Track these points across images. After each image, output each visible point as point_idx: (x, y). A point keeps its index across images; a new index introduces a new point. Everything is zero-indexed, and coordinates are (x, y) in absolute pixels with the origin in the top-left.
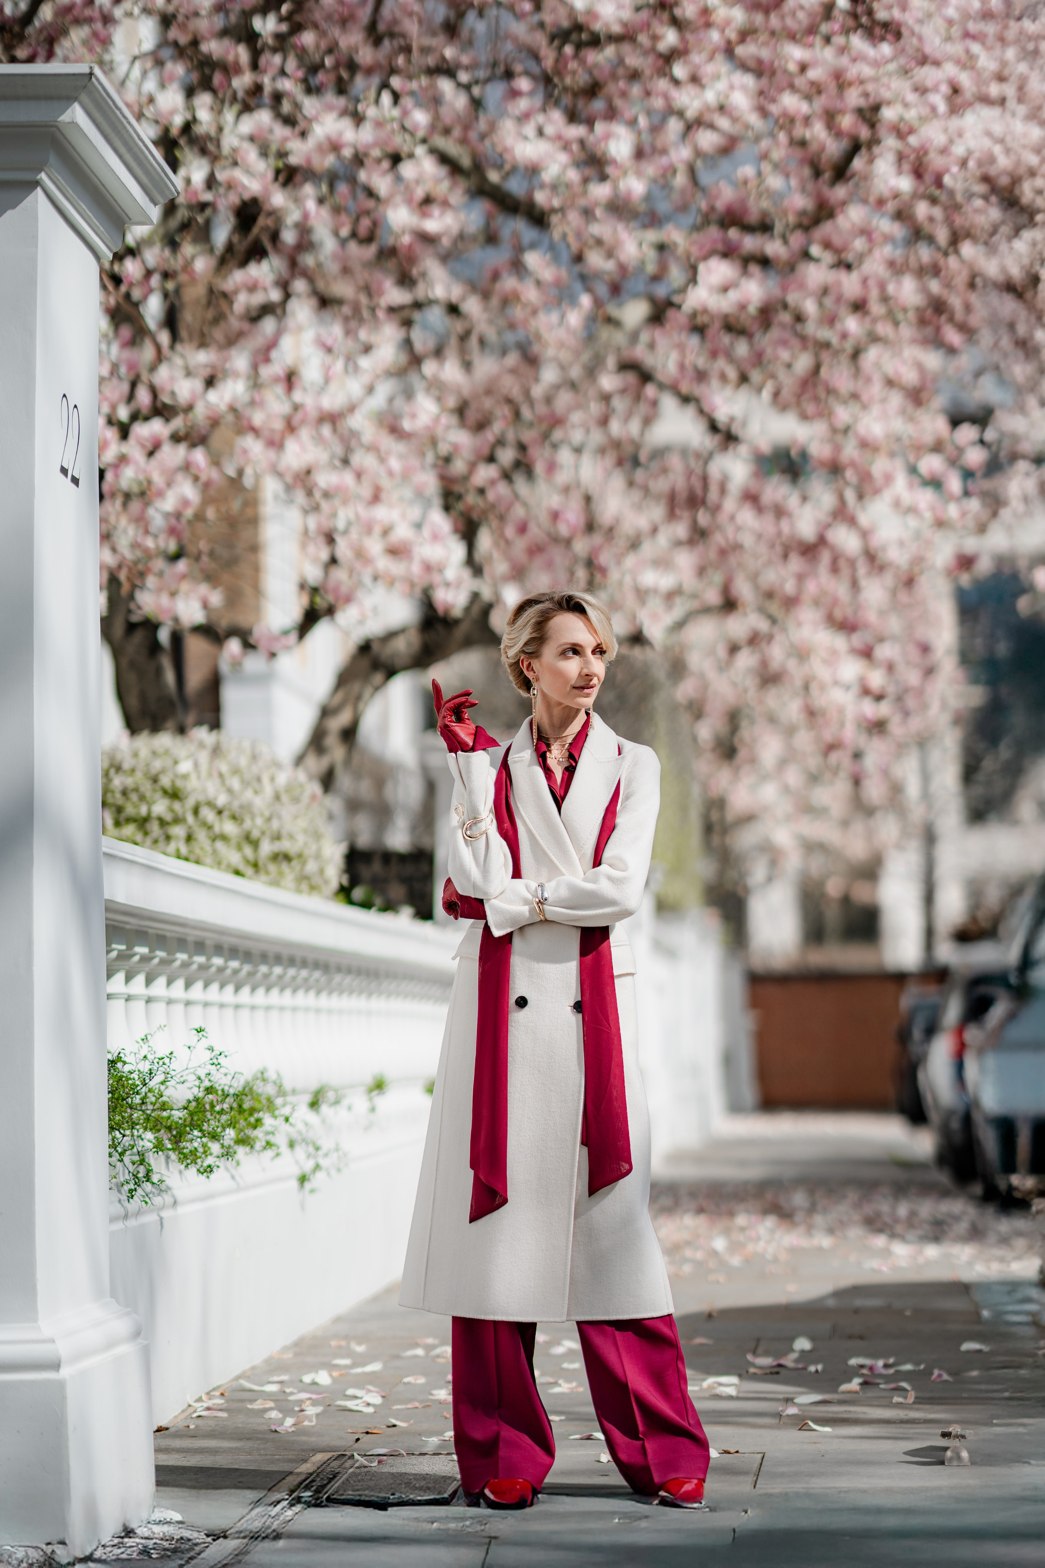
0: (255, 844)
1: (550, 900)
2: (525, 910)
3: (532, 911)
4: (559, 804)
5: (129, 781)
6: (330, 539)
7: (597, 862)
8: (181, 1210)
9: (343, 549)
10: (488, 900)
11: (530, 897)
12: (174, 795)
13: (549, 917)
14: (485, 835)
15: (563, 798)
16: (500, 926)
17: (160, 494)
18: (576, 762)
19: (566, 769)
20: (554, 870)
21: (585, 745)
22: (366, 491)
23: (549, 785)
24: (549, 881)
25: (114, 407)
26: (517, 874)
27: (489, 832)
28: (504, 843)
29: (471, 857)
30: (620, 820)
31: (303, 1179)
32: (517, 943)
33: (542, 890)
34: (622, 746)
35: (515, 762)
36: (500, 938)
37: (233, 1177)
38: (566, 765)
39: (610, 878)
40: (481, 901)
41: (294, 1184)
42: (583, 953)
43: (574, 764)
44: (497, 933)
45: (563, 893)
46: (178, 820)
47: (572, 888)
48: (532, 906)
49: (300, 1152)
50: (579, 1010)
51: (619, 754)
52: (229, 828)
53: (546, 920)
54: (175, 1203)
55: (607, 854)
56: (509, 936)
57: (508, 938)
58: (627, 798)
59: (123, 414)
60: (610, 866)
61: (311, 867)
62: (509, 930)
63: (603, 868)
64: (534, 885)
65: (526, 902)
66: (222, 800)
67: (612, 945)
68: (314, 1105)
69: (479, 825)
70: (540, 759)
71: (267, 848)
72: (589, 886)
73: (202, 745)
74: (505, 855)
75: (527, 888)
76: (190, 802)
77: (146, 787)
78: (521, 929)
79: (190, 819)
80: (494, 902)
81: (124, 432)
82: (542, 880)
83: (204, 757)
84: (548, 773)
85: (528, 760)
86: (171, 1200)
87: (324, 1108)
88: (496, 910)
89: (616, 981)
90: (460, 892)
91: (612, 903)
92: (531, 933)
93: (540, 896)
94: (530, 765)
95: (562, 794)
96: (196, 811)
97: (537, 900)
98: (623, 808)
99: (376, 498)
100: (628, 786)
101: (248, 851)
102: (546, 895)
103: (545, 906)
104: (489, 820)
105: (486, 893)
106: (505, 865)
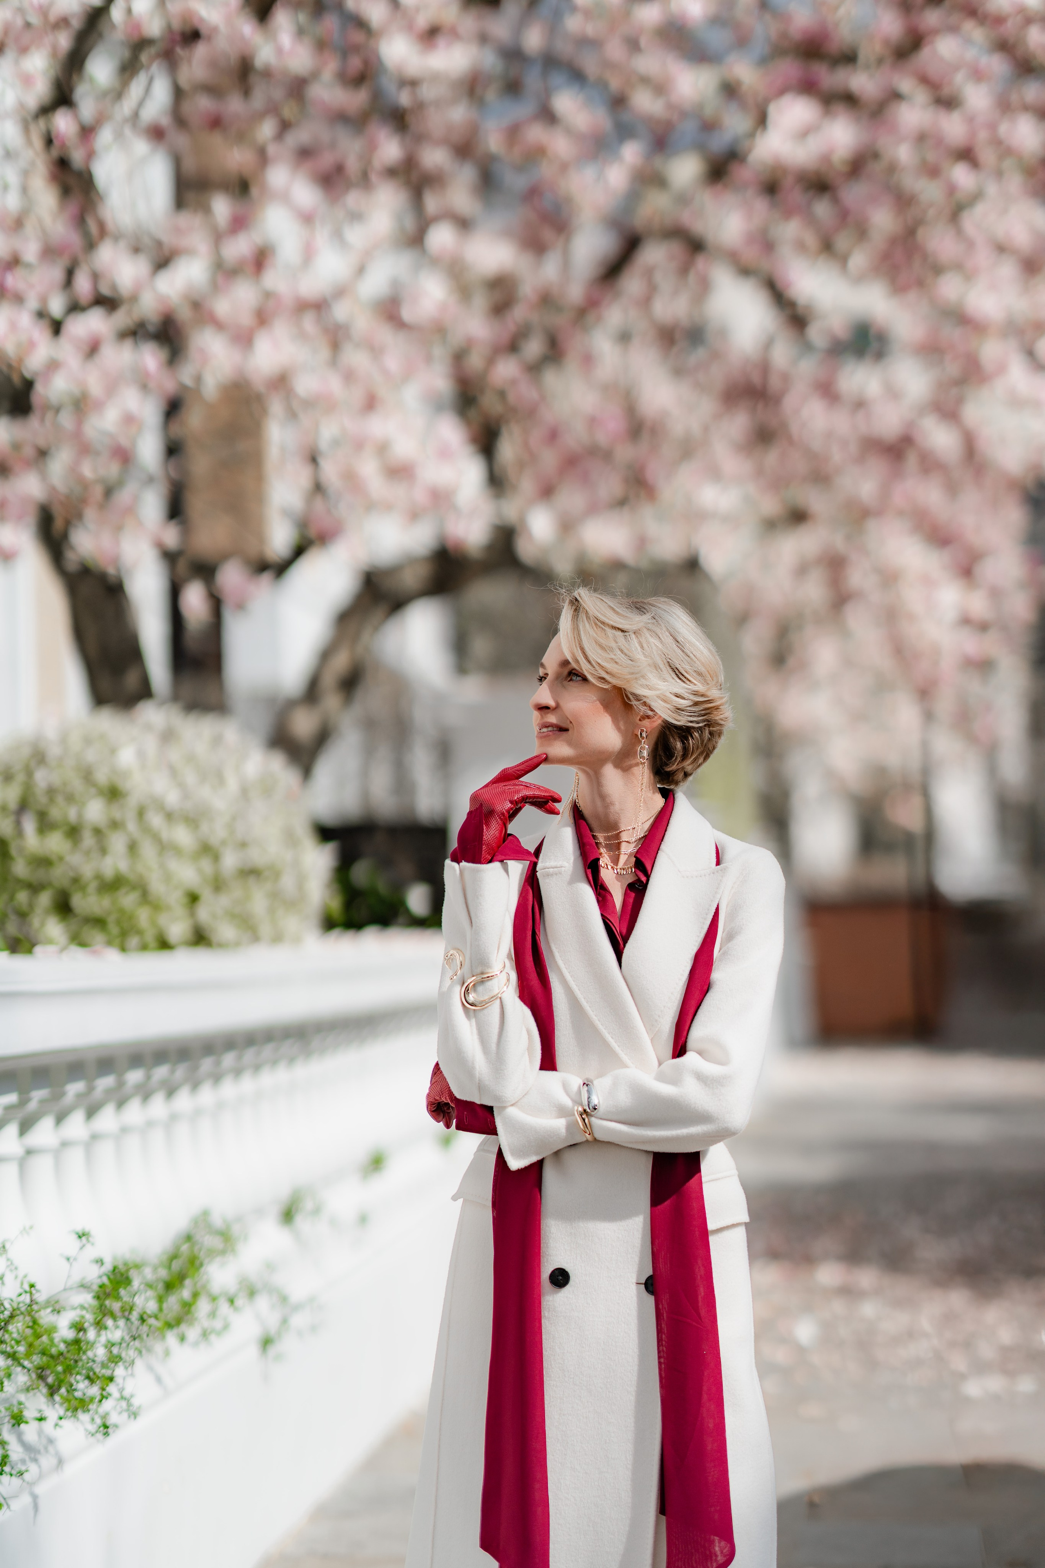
0: (216, 858)
1: (602, 1109)
2: (560, 1124)
3: (570, 1127)
4: (618, 944)
5: (55, 778)
6: (313, 459)
7: (679, 1049)
8: (69, 1470)
9: (330, 471)
10: (504, 1108)
11: (568, 1102)
12: (113, 794)
13: (598, 1136)
14: (498, 1000)
15: (626, 939)
16: (518, 1154)
17: (99, 406)
18: (648, 877)
19: (631, 887)
20: (609, 1057)
21: (663, 846)
22: (357, 395)
23: (602, 915)
24: (601, 1075)
25: (44, 300)
26: (548, 1062)
27: (504, 996)
28: (527, 1012)
29: (476, 1037)
30: (718, 975)
31: (266, 1343)
32: (550, 1179)
33: (589, 1092)
34: (723, 848)
35: (548, 875)
36: (520, 1171)
37: (159, 1380)
38: (630, 879)
39: (702, 1078)
40: (490, 1109)
41: (253, 1350)
42: (657, 1197)
43: (644, 879)
44: (515, 1164)
45: (624, 1099)
46: (115, 825)
47: (638, 1091)
48: (572, 1118)
49: (263, 1303)
50: (651, 1289)
51: (718, 863)
52: (182, 836)
53: (595, 1139)
54: (60, 1462)
55: (698, 1032)
56: (538, 1166)
57: (536, 1170)
58: (730, 937)
59: (56, 306)
60: (700, 1053)
61: (288, 882)
62: (534, 1159)
63: (690, 1057)
64: (576, 1082)
65: (562, 1112)
66: (172, 798)
67: (703, 1179)
68: (288, 1215)
69: (489, 984)
70: (589, 871)
71: (230, 861)
72: (666, 1089)
73: (148, 727)
74: (529, 1032)
75: (565, 1087)
76: (132, 802)
77: (77, 785)
78: (557, 1154)
79: (132, 826)
80: (512, 1111)
81: (57, 327)
82: (590, 1075)
83: (151, 744)
84: (601, 892)
85: (570, 873)
86: (53, 1461)
87: (300, 1221)
88: (515, 1127)
89: (712, 1239)
90: (458, 1097)
91: (703, 1117)
92: (572, 1159)
93: (585, 1102)
94: (571, 882)
95: (624, 931)
96: (141, 813)
97: (580, 1109)
98: (724, 954)
99: (371, 404)
100: (732, 916)
101: (206, 865)
102: (595, 1101)
103: (593, 1119)
104: (503, 977)
105: (498, 1098)
106: (530, 1049)
